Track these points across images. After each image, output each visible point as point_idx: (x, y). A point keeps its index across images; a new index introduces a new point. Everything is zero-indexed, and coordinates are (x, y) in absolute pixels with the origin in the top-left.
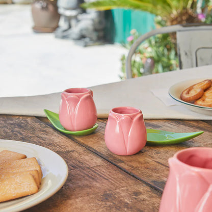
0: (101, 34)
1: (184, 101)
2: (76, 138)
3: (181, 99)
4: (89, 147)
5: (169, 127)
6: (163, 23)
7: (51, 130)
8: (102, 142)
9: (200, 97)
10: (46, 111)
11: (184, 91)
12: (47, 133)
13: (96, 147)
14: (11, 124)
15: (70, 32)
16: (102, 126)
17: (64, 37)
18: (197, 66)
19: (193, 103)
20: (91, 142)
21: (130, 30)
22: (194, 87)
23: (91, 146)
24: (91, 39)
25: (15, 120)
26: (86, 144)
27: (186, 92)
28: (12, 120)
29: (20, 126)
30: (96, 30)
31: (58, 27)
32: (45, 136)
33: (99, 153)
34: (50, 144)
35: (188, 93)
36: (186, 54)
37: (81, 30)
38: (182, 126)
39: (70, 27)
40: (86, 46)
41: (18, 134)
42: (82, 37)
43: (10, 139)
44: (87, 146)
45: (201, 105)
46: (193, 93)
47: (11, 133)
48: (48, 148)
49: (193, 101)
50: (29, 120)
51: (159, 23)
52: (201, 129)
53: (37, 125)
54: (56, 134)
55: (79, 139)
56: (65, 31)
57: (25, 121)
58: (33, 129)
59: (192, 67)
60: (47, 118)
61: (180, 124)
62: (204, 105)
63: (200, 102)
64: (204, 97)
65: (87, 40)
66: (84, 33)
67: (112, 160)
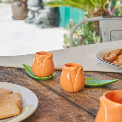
0: (52, 21)
1: (105, 61)
2: (42, 82)
3: (104, 60)
4: (50, 87)
5: (97, 76)
6: (89, 16)
7: (27, 76)
8: (57, 85)
9: (115, 59)
10: (24, 65)
11: (106, 55)
12: (24, 78)
13: (54, 87)
14: (3, 72)
15: (34, 19)
16: (57, 75)
17: (30, 23)
18: (111, 41)
19: (111, 62)
20: (50, 84)
21: (69, 19)
22: (112, 53)
23: (51, 86)
24: (46, 24)
25: (5, 70)
26: (48, 85)
27: (107, 55)
28: (3, 70)
29: (8, 73)
30: (49, 19)
31: (27, 16)
32: (23, 80)
33: (56, 91)
34: (26, 85)
35: (108, 56)
36: (105, 34)
37: (41, 19)
38: (105, 76)
39: (34, 17)
40: (43, 28)
41: (7, 79)
42: (41, 23)
43: (2, 81)
44: (49, 87)
45: (116, 64)
46: (111, 57)
47: (3, 78)
48: (25, 87)
49: (111, 61)
50: (13, 70)
51: (87, 16)
52: (116, 78)
53: (18, 73)
54: (30, 79)
55: (44, 83)
56: (31, 19)
57: (11, 70)
58: (16, 76)
59: (108, 41)
60: (24, 69)
61: (103, 74)
62: (118, 64)
63: (115, 62)
64: (117, 59)
65: (44, 24)
66: (42, 20)
67: (64, 95)
